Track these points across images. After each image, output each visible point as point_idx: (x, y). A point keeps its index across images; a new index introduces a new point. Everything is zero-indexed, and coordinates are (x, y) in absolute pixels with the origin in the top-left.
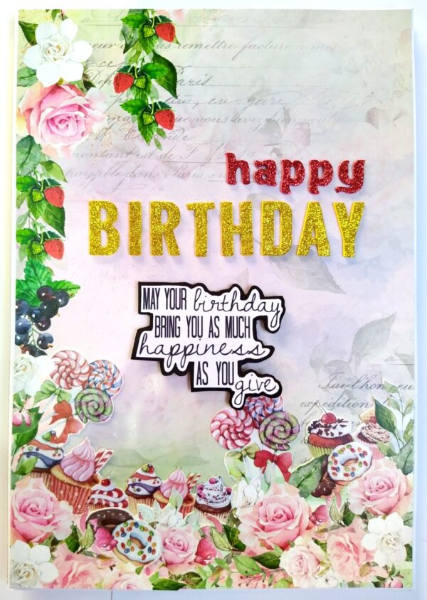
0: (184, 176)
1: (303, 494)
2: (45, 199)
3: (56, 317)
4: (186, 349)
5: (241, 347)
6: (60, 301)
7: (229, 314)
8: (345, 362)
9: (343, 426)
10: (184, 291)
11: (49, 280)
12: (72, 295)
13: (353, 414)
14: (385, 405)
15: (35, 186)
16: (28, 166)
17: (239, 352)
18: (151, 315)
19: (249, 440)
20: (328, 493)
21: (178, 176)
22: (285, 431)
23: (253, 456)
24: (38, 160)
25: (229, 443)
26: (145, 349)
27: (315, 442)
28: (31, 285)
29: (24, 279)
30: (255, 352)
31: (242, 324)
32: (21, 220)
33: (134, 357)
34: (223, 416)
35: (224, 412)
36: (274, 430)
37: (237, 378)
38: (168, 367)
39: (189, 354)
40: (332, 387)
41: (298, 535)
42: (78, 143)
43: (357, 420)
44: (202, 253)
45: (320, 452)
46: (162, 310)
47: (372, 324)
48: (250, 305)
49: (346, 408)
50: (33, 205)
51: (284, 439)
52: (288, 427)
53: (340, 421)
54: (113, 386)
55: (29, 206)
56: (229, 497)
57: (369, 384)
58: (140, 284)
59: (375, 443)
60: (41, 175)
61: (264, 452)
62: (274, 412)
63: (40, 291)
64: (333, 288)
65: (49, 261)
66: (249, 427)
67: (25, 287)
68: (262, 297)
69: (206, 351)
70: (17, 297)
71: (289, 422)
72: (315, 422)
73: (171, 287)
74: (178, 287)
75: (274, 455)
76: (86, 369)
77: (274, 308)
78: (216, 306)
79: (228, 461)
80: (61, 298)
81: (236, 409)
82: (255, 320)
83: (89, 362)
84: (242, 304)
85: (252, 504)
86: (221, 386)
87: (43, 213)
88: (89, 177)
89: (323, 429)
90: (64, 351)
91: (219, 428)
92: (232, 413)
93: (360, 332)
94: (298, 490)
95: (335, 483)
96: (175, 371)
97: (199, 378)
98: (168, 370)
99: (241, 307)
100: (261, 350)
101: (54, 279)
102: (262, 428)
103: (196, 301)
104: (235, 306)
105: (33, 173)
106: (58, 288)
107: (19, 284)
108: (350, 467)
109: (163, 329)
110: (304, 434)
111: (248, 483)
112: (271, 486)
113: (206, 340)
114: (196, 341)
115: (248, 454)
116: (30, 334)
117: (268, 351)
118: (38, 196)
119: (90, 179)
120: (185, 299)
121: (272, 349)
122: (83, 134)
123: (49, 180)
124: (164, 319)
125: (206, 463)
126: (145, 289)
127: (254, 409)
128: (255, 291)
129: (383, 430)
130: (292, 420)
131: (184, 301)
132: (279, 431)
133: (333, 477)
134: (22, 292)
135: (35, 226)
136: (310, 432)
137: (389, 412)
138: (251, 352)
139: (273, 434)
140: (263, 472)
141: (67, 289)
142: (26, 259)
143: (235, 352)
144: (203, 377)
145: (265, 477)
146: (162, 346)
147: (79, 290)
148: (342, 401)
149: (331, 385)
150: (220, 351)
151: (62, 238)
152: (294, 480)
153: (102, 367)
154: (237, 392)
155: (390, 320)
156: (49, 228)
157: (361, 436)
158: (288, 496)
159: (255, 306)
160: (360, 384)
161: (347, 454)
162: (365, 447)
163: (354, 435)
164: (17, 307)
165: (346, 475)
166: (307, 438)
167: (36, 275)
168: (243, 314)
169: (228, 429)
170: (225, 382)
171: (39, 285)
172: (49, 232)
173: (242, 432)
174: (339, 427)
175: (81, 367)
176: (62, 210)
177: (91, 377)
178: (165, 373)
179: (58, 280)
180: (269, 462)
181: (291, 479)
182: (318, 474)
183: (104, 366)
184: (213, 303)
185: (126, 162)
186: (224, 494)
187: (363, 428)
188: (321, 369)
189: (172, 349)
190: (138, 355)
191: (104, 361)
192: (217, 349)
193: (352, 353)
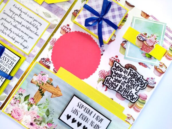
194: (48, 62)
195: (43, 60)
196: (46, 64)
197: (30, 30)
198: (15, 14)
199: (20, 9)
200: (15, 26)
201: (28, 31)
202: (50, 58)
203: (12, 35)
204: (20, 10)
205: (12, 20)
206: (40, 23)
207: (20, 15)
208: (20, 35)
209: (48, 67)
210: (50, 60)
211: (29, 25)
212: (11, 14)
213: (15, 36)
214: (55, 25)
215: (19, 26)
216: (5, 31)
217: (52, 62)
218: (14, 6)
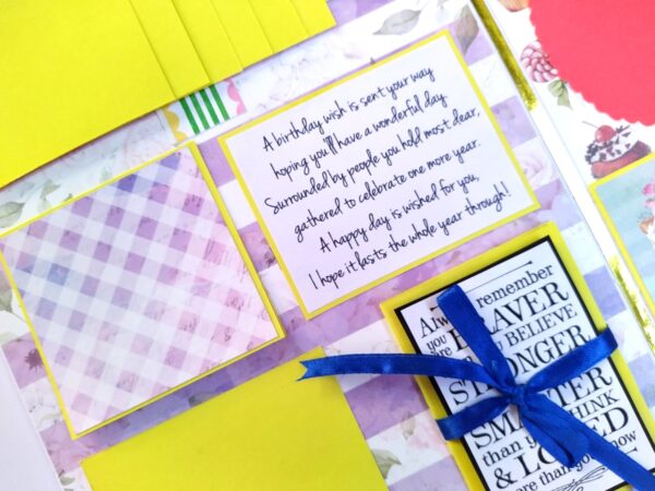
194: (614, 139)
195: (596, 158)
196: (619, 152)
197: (427, 134)
198: (311, 164)
199: (300, 127)
200: (371, 193)
201: (426, 143)
202: (605, 120)
203: (402, 229)
204: (308, 128)
205: (336, 189)
206: (422, 75)
207: (331, 144)
208: (426, 192)
209: (639, 151)
210: (615, 124)
211: (401, 129)
212: (300, 181)
213: (416, 217)
214: (467, 16)
215: (381, 174)
216: (365, 250)
217: (623, 123)
218: (268, 145)
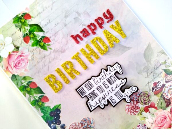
0: (64, 51)
1: (164, 109)
2: (31, 88)
3: (60, 118)
4: (103, 97)
5: (117, 85)
6: (58, 112)
7: (107, 78)
8: (147, 66)
9: (160, 83)
10: (89, 82)
11: (51, 109)
12: (60, 108)
13: (160, 78)
14: (166, 68)
15: (25, 87)
16: (19, 83)
17: (118, 86)
18: (86, 96)
19: (139, 107)
20: (170, 104)
21: (63, 53)
22: (147, 97)
23: (144, 111)
24: (20, 79)
25: (135, 113)
26: (92, 107)
27: (157, 93)
28: (47, 115)
29: (43, 115)
30: (122, 83)
31: (112, 78)
32: (29, 99)
33: (91, 111)
34: (127, 107)
35: (127, 106)
36: (143, 99)
37: (123, 94)
38: (102, 106)
39: (105, 98)
40: (149, 75)
41: (171, 121)
42: (28, 65)
43: (162, 78)
44: (86, 68)
45: (160, 95)
46: (88, 92)
47: (146, 50)
48: (110, 71)
49: (157, 78)
50: (29, 93)
51: (148, 99)
52: (147, 95)
53: (158, 82)
54: (91, 124)
55: (28, 94)
56: (146, 126)
57: (158, 66)
58: (76, 90)
59: (171, 80)
60: (25, 83)
61: (145, 107)
62: (140, 94)
63: (50, 115)
64: (127, 49)
65: (46, 104)
66: (136, 104)
67: (45, 117)
68: (112, 66)
69: (109, 93)
70: (45, 121)
71: (146, 94)
72: (152, 88)
73: (85, 84)
74: (87, 82)
75: (149, 106)
76: (80, 125)
77: (117, 67)
78: (101, 79)
79: (138, 118)
80: (58, 111)
81: (130, 102)
82: (115, 74)
83: (80, 122)
84: (108, 73)
85: (153, 123)
86: (120, 99)
87: (34, 93)
88: (38, 72)
89: (156, 88)
90: (71, 125)
91: (129, 111)
92: (129, 104)
93: (144, 55)
94: (162, 109)
95: (169, 99)
96: (105, 105)
97: (113, 102)
98: (103, 107)
99: (108, 74)
100: (123, 81)
101: (51, 108)
102: (140, 101)
103: (95, 82)
104: (106, 75)
105: (22, 84)
106: (55, 109)
107: (43, 117)
108: (170, 92)
109: (92, 97)
110: (152, 94)
111: (148, 119)
112: (155, 114)
113: (106, 90)
114: (104, 93)
115: (142, 111)
116: (57, 128)
117: (125, 80)
118: (29, 89)
119: (39, 73)
120: (91, 84)
121: (126, 78)
122: (27, 62)
123: (28, 82)
124: (90, 94)
125: (133, 123)
126: (78, 90)
127: (134, 98)
128: (108, 67)
129: (170, 76)
130: (146, 93)
131: (92, 85)
132: (145, 98)
133: (168, 98)
134: (46, 119)
135: (34, 98)
136: (153, 92)
137: (168, 69)
138: (121, 84)
139: (144, 101)
140: (149, 112)
141: (57, 108)
142: (39, 109)
143: (117, 87)
144: (114, 101)
145: (151, 113)
146: (96, 102)
147: (61, 105)
148: (155, 77)
149: (148, 75)
150: (112, 90)
151: (45, 95)
152: (159, 107)
153: (84, 121)
154: (126, 98)
155: (149, 45)
156: (39, 95)
157: (167, 82)
158: (161, 113)
159: (112, 71)
160: (156, 68)
161: (167, 89)
162: (169, 84)
163: (165, 83)
164: (48, 124)
165: (171, 95)
166: (153, 94)
167: (46, 111)
168: (110, 75)
169: (131, 109)
170: (120, 97)
171: (49, 113)
172: (40, 96)
173: (136, 107)
174: (159, 84)
175: (79, 126)
176: (38, 88)
177: (84, 126)
178: (103, 109)
179: (53, 107)
180: (149, 109)
181: (158, 108)
182: (164, 101)
183: (85, 120)
184: (100, 79)
185: (45, 60)
186: (144, 127)
187: (165, 79)
188: (142, 73)
189: (99, 100)
190: (91, 110)
191: (83, 119)
192: (111, 91)
193: (147, 62)
